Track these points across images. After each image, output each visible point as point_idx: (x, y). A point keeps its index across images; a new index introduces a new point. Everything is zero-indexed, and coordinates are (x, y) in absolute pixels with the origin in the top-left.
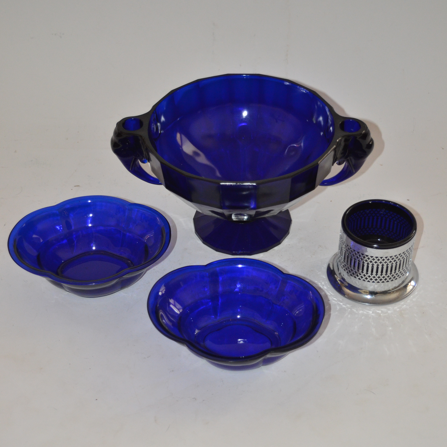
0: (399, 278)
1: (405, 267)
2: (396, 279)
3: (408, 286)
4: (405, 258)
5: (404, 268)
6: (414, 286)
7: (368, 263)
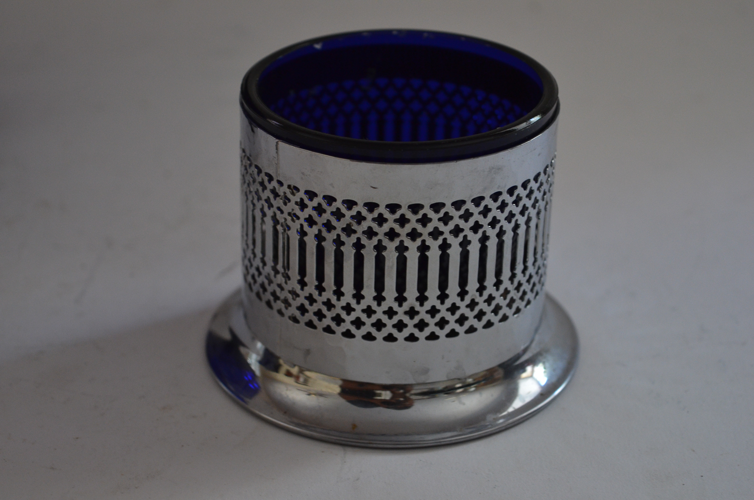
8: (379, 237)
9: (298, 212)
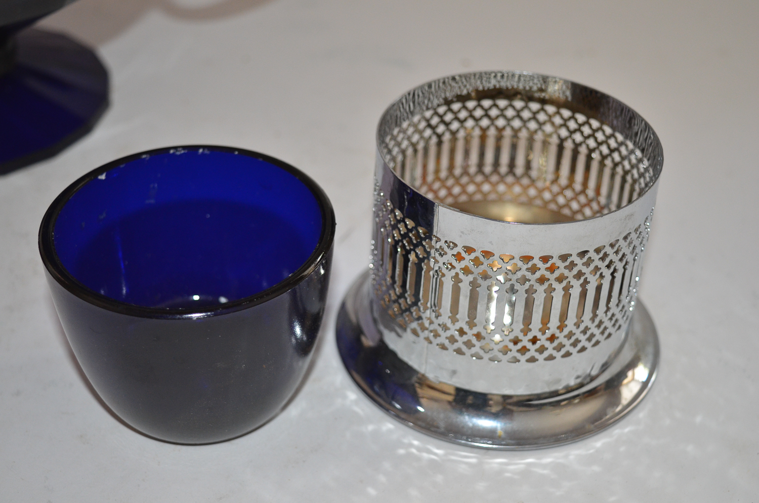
0: (594, 345)
1: (617, 305)
2: (583, 349)
3: (625, 381)
4: (620, 266)
5: (614, 309)
6: (645, 385)
7: (457, 274)
8: (531, 282)
9: (455, 263)
